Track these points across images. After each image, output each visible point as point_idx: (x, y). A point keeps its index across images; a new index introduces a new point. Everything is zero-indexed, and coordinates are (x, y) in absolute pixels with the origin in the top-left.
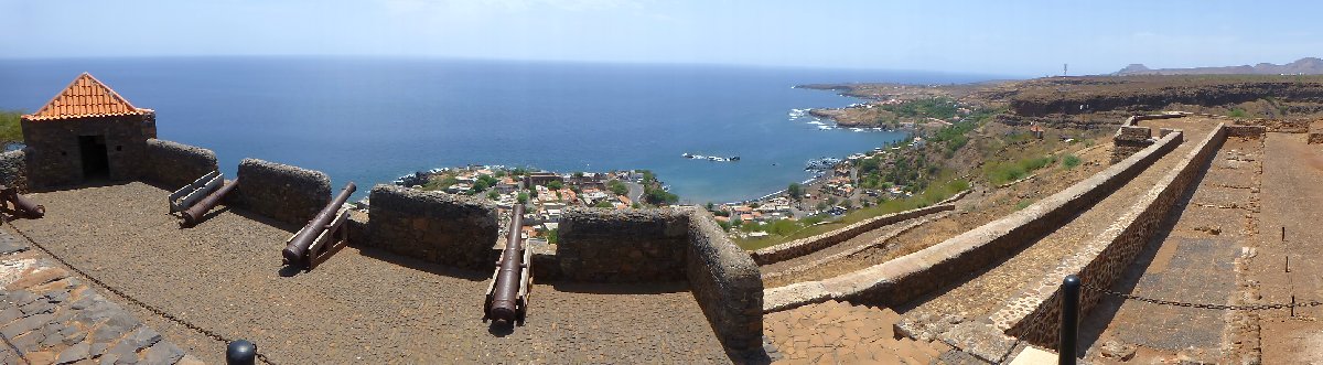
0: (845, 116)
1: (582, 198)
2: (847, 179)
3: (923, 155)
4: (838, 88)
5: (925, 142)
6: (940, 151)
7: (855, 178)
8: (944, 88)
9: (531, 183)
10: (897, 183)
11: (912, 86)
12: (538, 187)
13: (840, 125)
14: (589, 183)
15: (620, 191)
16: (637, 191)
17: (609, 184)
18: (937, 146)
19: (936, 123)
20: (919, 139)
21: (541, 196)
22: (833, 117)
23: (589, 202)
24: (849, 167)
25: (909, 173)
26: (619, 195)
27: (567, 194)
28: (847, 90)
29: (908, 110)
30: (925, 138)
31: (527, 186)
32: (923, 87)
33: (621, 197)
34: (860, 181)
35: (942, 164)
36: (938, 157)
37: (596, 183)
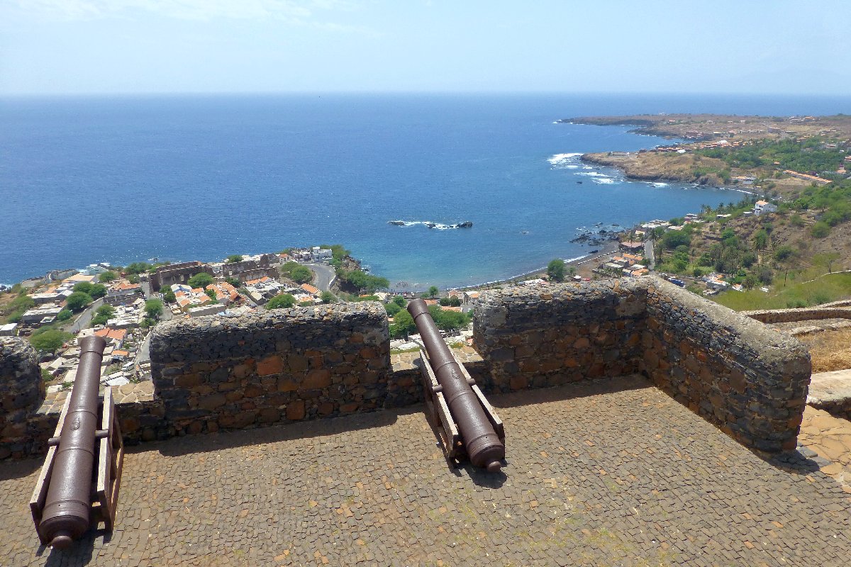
0: (638, 164)
1: (246, 293)
2: (639, 257)
3: (769, 230)
4: (628, 122)
5: (773, 209)
6: (801, 225)
7: (651, 255)
8: (821, 121)
9: (161, 283)
10: (720, 269)
11: (759, 119)
12: (175, 287)
13: (631, 177)
14: (252, 270)
15: (302, 278)
16: (326, 277)
17: (284, 269)
18: (795, 217)
19: (798, 180)
20: (762, 203)
21: (181, 299)
22: (621, 166)
23: (258, 297)
24: (642, 239)
25: (743, 255)
26: (300, 282)
27: (223, 289)
28: (644, 125)
29: (749, 158)
30: (775, 203)
31: (156, 288)
32: (778, 120)
33: (305, 286)
34: (659, 262)
35: (803, 246)
36: (799, 235)
37: (265, 268)
